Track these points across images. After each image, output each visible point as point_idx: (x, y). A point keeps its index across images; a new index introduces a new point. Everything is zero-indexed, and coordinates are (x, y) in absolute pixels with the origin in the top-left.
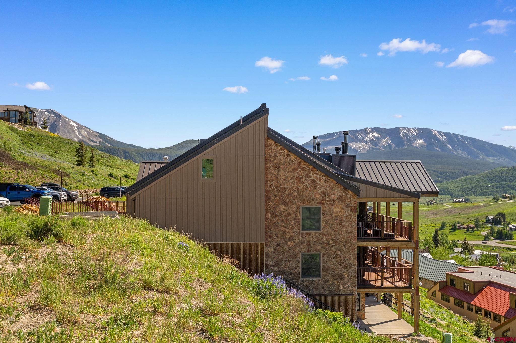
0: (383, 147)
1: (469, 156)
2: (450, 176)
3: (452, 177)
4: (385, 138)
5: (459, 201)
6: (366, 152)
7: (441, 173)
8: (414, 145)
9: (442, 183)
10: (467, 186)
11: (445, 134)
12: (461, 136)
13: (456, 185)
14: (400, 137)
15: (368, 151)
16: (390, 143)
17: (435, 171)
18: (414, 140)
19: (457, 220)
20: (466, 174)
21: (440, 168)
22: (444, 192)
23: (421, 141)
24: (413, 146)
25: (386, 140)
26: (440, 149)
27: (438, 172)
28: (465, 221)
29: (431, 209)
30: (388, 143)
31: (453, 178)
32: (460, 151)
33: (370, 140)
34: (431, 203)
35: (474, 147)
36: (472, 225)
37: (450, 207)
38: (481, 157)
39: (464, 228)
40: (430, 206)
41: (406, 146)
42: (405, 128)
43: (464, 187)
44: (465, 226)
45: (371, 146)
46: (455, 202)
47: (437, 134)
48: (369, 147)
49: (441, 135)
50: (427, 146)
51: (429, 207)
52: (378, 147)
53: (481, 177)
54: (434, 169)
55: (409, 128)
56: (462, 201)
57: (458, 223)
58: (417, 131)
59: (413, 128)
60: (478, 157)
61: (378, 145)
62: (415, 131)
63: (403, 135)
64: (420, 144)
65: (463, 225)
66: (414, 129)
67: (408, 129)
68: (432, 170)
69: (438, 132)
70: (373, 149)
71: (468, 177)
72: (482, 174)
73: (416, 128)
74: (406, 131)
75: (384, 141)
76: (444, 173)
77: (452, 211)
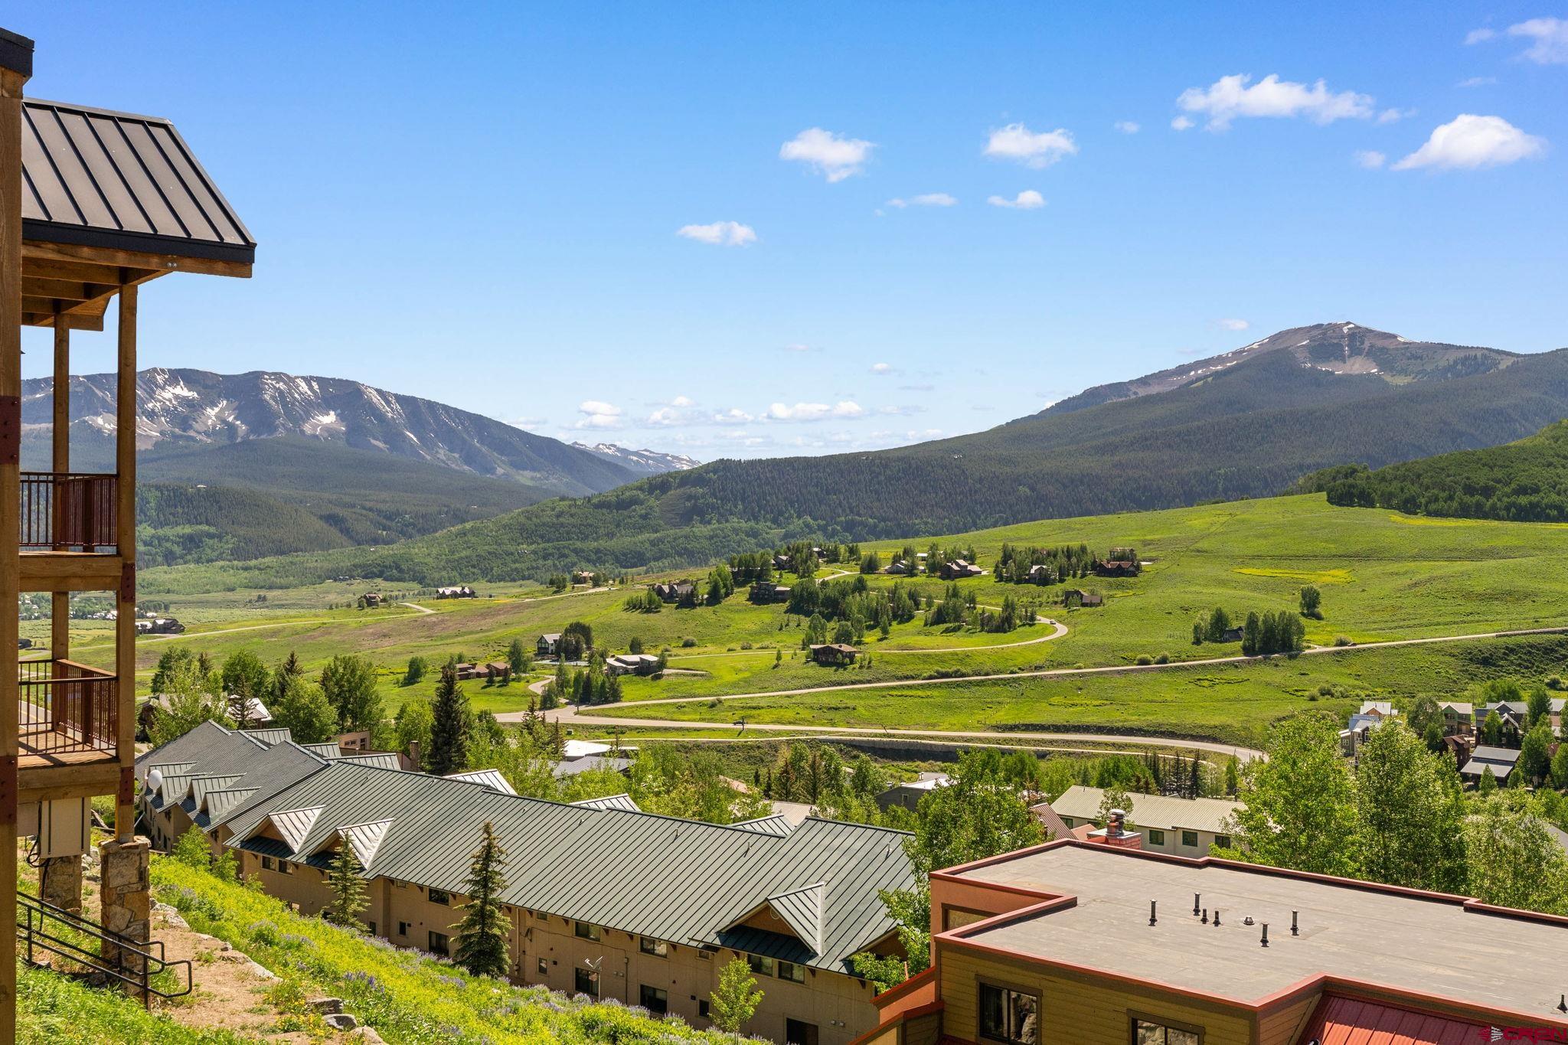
0: (206, 433)
1: (466, 467)
2: (414, 525)
3: (423, 526)
4: (213, 404)
5: (455, 595)
6: (150, 447)
7: (389, 518)
8: (307, 428)
9: (395, 546)
10: (464, 554)
11: (399, 398)
12: (445, 408)
13: (434, 552)
14: (262, 405)
15: (156, 444)
16: (231, 419)
17: (370, 510)
18: (308, 416)
19: (456, 650)
20: (459, 517)
21: (384, 501)
22: (401, 571)
23: (329, 419)
24: (302, 432)
25: (217, 410)
26: (385, 443)
27: (379, 512)
28: (478, 652)
29: (369, 619)
30: (224, 421)
31: (423, 531)
32: (442, 451)
33: (166, 411)
34: (370, 602)
35: (482, 441)
36: (502, 664)
37: (429, 611)
38: (500, 471)
39: (479, 675)
40: (368, 610)
41: (281, 433)
42: (278, 376)
43: (456, 556)
44: (481, 668)
45: (168, 427)
46: (443, 596)
47: (376, 399)
48: (161, 433)
49: (388, 403)
50: (347, 433)
51: (366, 615)
52: (192, 433)
53: (504, 527)
54: (368, 504)
55: (292, 374)
56: (464, 595)
57: (460, 660)
58: (314, 384)
59: (303, 378)
60: (492, 471)
61: (191, 427)
62: (311, 388)
63: (273, 398)
64: (327, 428)
65: (474, 666)
66: (308, 380)
67: (290, 380)
68: (364, 508)
69: (379, 391)
70: (175, 436)
71: (468, 525)
72: (505, 518)
73: (312, 378)
74: (281, 385)
75: (212, 412)
76: (398, 514)
77: (435, 624)
